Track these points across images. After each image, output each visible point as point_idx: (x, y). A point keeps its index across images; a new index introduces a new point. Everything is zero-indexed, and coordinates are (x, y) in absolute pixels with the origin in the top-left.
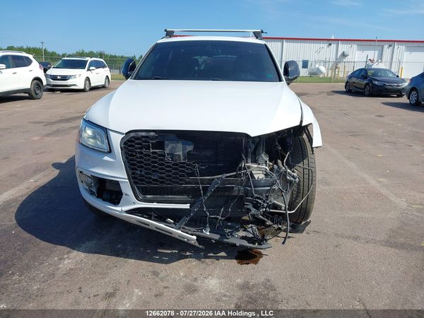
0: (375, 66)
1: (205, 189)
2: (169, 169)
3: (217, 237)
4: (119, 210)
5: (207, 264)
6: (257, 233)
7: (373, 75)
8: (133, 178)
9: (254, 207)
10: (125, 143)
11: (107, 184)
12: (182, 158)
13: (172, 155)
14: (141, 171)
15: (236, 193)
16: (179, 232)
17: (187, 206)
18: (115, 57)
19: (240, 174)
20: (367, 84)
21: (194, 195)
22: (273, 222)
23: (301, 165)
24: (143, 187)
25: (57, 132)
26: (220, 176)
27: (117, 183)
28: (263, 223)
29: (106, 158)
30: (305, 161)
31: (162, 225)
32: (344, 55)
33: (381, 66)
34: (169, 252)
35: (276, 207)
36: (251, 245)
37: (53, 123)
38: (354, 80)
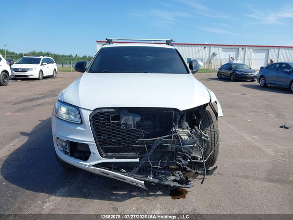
0: (235, 62)
1: (149, 148)
2: (124, 134)
3: (157, 181)
4: (88, 165)
5: (151, 201)
6: (182, 176)
7: (235, 67)
8: (99, 141)
9: (183, 159)
10: (93, 117)
11: (78, 146)
12: (133, 126)
13: (126, 124)
14: (104, 137)
15: (170, 150)
16: (132, 178)
17: (137, 160)
18: (58, 55)
19: (171, 136)
20: (232, 73)
21: (141, 152)
22: (191, 168)
23: (209, 128)
24: (105, 147)
25: (23, 109)
26: (159, 138)
27: (87, 145)
28: (185, 169)
29: (79, 128)
30: (212, 126)
31: (119, 174)
32: (214, 54)
33: (239, 61)
34: (122, 193)
35: (195, 158)
36: (180, 185)
37: (20, 103)
38: (223, 70)
